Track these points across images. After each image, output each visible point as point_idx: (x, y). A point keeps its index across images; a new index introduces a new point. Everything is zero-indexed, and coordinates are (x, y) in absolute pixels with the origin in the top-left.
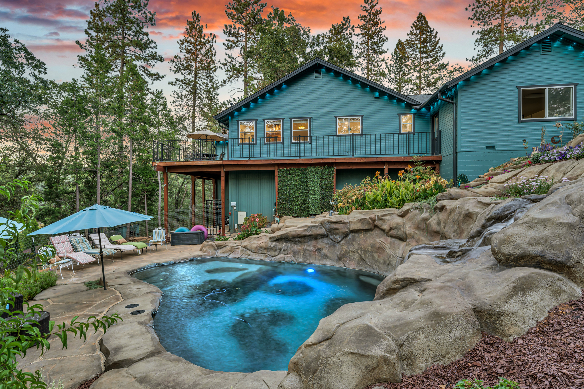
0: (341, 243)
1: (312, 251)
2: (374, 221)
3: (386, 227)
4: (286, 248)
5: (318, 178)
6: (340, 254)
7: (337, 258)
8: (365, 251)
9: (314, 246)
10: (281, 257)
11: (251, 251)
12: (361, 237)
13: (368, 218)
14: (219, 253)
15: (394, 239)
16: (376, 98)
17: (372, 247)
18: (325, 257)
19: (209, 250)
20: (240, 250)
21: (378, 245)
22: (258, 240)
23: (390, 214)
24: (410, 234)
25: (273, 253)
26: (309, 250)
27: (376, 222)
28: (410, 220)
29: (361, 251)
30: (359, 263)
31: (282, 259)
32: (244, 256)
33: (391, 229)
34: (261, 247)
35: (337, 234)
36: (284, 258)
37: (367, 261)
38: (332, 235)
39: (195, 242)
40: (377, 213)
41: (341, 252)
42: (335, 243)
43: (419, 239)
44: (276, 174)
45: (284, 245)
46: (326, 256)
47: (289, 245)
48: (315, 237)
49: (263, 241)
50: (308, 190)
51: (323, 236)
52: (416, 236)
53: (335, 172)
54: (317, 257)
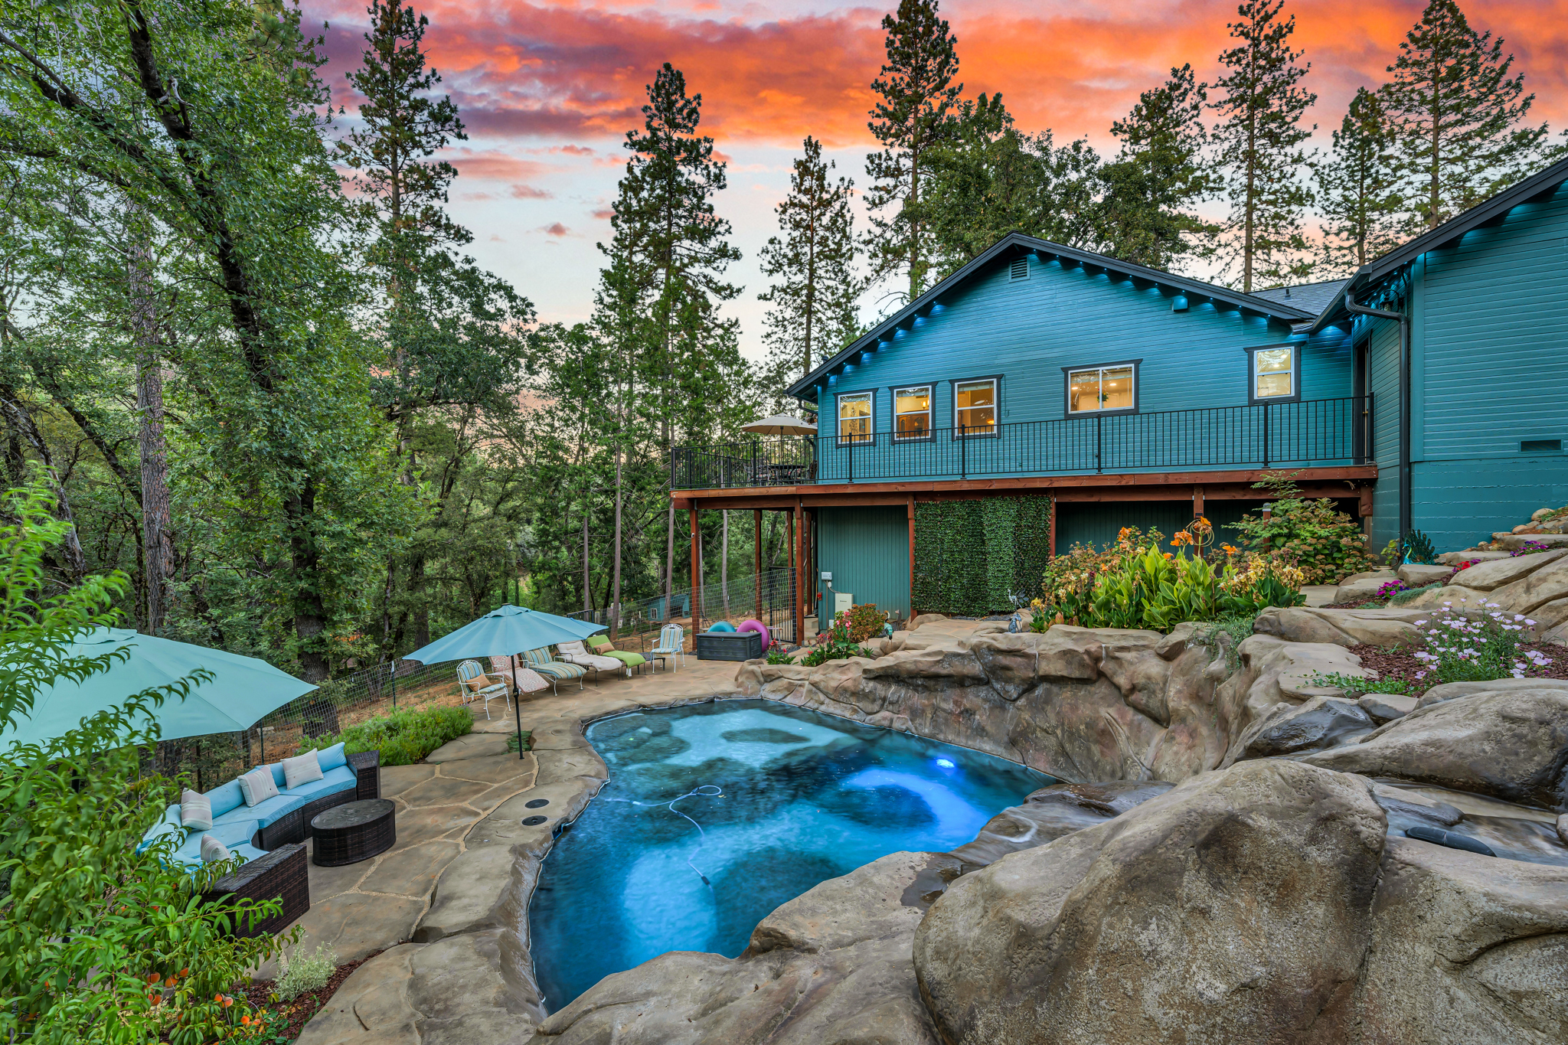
0: (1019, 703)
1: (951, 713)
2: (1097, 659)
3: (1122, 680)
4: (895, 698)
5: (1009, 524)
6: (1014, 730)
7: (1006, 739)
8: (1072, 735)
9: (956, 703)
10: (884, 719)
11: (826, 694)
12: (1065, 696)
13: (1081, 650)
14: (768, 692)
15: (1140, 717)
16: (1177, 311)
17: (1088, 726)
18: (981, 732)
19: (747, 683)
20: (804, 690)
21: (1101, 725)
22: (842, 673)
23: (1137, 648)
24: (1176, 711)
25: (870, 707)
26: (944, 710)
27: (1102, 664)
28: (1184, 672)
29: (1063, 731)
30: (1056, 762)
31: (886, 723)
32: (812, 705)
33: (1134, 689)
34: (845, 690)
35: (1008, 681)
36: (892, 721)
37: (1076, 759)
38: (997, 680)
39: (740, 655)
40: (1107, 638)
41: (1017, 725)
42: (1002, 703)
43: (1197, 728)
44: (910, 514)
45: (892, 691)
46: (983, 729)
47: (903, 692)
48: (961, 682)
49: (850, 675)
50: (983, 553)
51: (977, 681)
52: (1190, 720)
53: (1053, 511)
54: (963, 729)
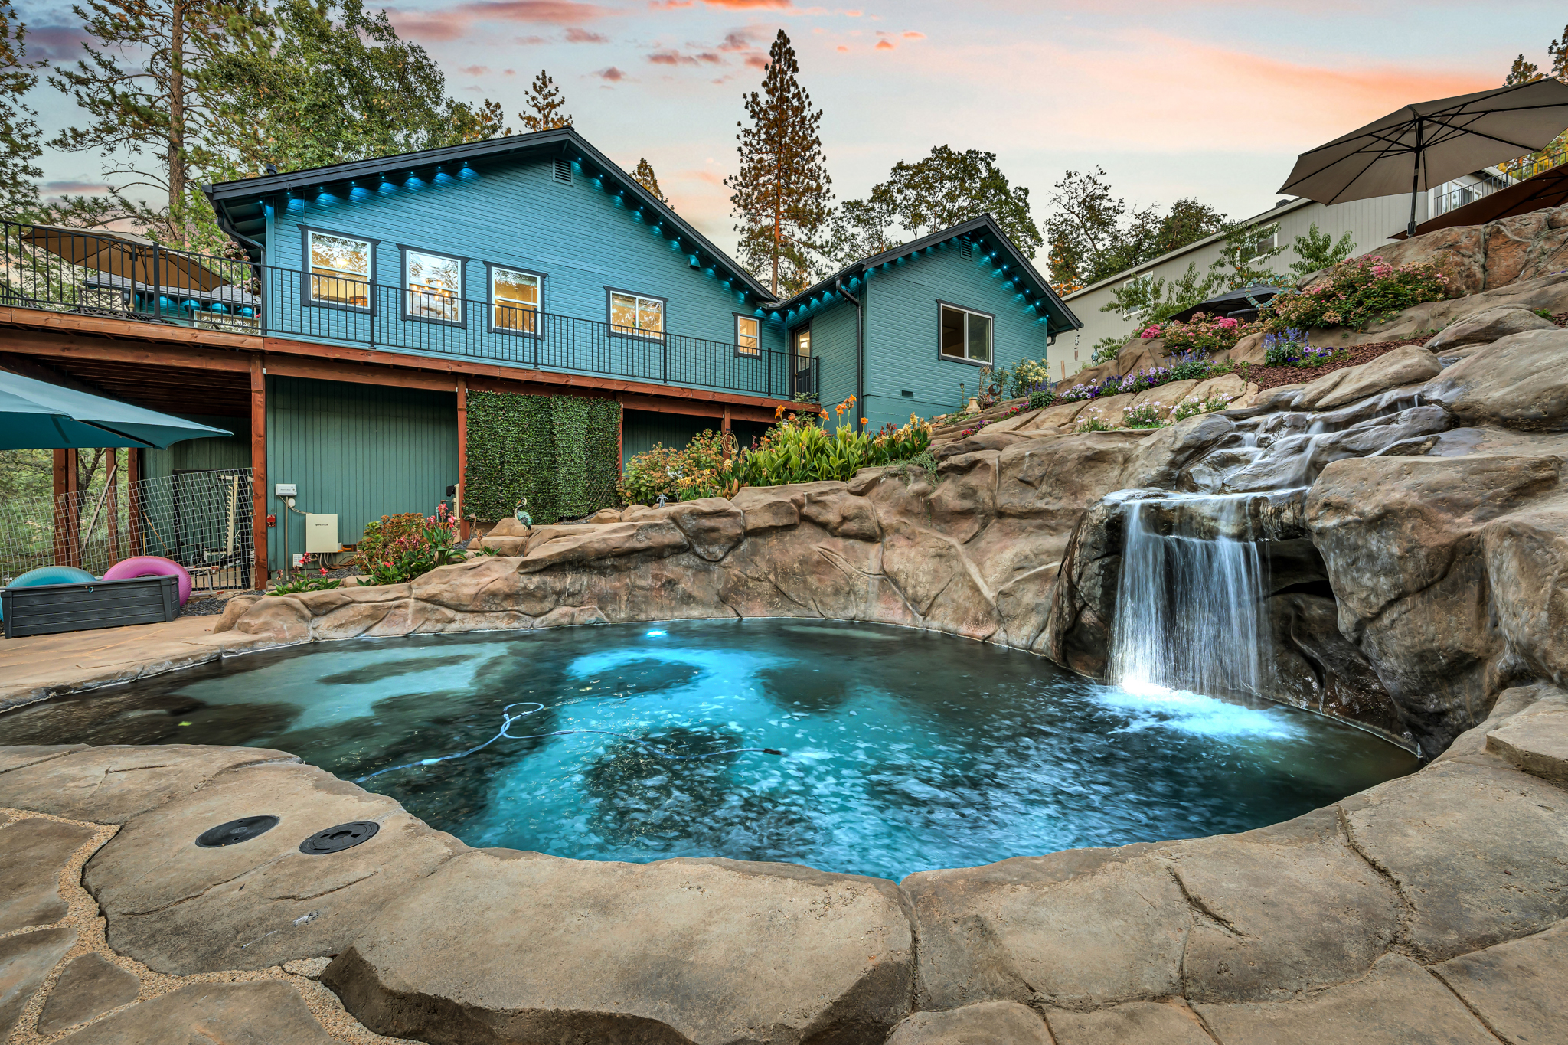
0: (725, 561)
1: (651, 589)
2: (800, 506)
3: (832, 517)
4: (577, 587)
5: (581, 427)
6: (725, 588)
7: (716, 598)
8: (786, 574)
9: (655, 577)
10: (563, 615)
11: (457, 608)
12: (772, 546)
13: (787, 500)
14: (325, 628)
15: (852, 541)
16: (693, 267)
17: (801, 563)
18: (688, 599)
19: (278, 623)
20: (410, 611)
21: (816, 558)
22: (475, 576)
23: (833, 491)
24: (891, 526)
25: (537, 607)
26: (642, 588)
27: (805, 510)
28: (883, 499)
29: (776, 575)
30: (771, 604)
31: (565, 621)
32: (431, 627)
33: (845, 519)
34: (493, 594)
35: (713, 542)
36: (573, 615)
37: (793, 595)
38: (700, 544)
40: (798, 491)
41: (727, 582)
42: (707, 564)
43: (913, 532)
44: (461, 403)
45: (569, 581)
46: (690, 596)
47: (585, 579)
48: (656, 554)
49: (495, 576)
50: (553, 455)
51: (678, 549)
52: (903, 528)
53: (621, 416)
54: (666, 602)
